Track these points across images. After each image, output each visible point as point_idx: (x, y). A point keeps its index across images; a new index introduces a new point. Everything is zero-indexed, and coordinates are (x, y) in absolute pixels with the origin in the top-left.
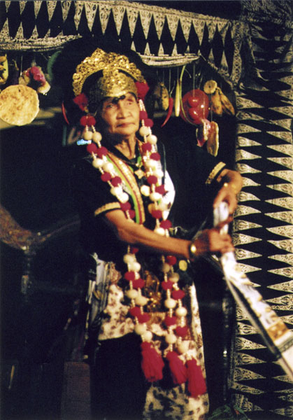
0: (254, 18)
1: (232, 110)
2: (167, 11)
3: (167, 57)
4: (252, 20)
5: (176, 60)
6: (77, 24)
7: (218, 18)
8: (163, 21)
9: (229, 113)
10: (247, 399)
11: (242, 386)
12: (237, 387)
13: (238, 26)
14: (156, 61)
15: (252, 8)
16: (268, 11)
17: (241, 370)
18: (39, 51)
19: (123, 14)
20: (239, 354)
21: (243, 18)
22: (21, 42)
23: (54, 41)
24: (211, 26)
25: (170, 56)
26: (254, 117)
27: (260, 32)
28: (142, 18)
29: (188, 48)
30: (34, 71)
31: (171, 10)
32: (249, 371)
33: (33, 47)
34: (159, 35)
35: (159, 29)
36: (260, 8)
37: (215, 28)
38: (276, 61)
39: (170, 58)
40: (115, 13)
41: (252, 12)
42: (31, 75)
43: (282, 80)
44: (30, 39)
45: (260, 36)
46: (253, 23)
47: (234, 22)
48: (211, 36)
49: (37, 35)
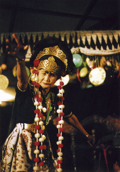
6: (79, 43)
14: (112, 52)
25: (117, 48)
34: (111, 41)
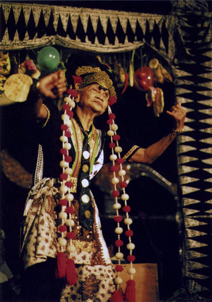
0: (181, 13)
1: (171, 79)
2: (119, 13)
3: (121, 45)
4: (179, 14)
5: (128, 46)
6: (56, 27)
7: (156, 15)
8: (117, 20)
9: (168, 81)
10: (197, 283)
11: (193, 274)
12: (189, 275)
13: (170, 19)
14: (114, 48)
15: (179, 5)
16: (191, 6)
17: (191, 262)
18: (31, 48)
19: (87, 18)
20: (189, 251)
21: (174, 13)
22: (18, 44)
23: (40, 41)
24: (150, 21)
25: (123, 43)
26: (187, 82)
27: (186, 21)
28: (101, 19)
29: (136, 38)
30: (28, 64)
31: (122, 12)
32: (196, 263)
33: (26, 46)
34: (115, 30)
35: (114, 26)
36: (185, 5)
37: (153, 22)
38: (199, 42)
39: (123, 46)
40: (82, 18)
41: (180, 8)
42: (26, 67)
43: (204, 54)
44: (24, 41)
45: (186, 25)
46: (181, 16)
47: (167, 16)
48: (151, 28)
49: (28, 38)
